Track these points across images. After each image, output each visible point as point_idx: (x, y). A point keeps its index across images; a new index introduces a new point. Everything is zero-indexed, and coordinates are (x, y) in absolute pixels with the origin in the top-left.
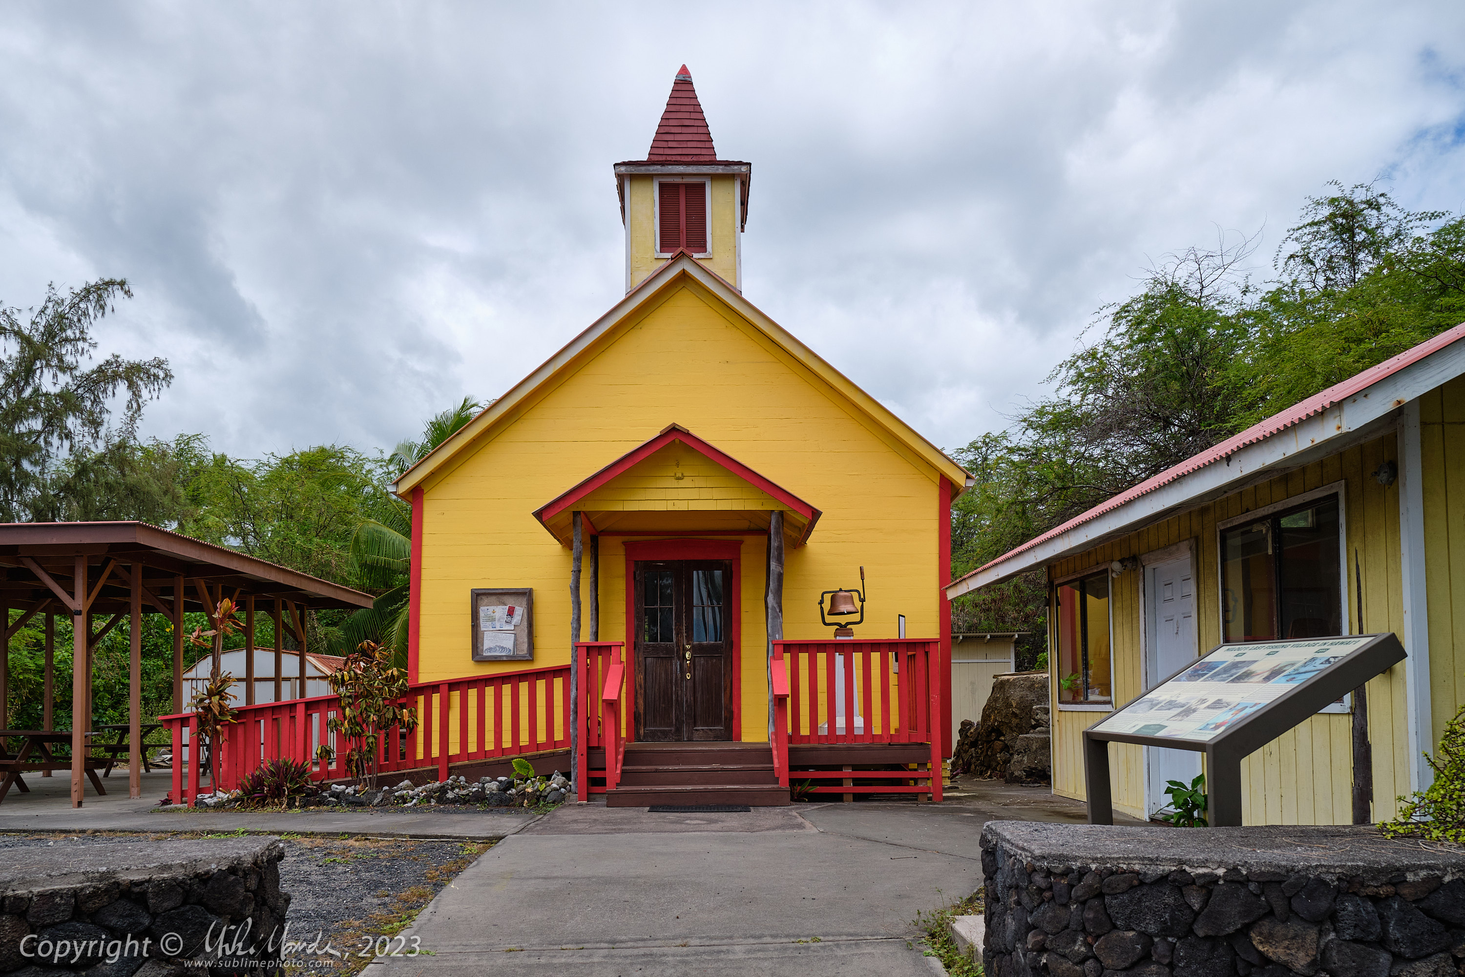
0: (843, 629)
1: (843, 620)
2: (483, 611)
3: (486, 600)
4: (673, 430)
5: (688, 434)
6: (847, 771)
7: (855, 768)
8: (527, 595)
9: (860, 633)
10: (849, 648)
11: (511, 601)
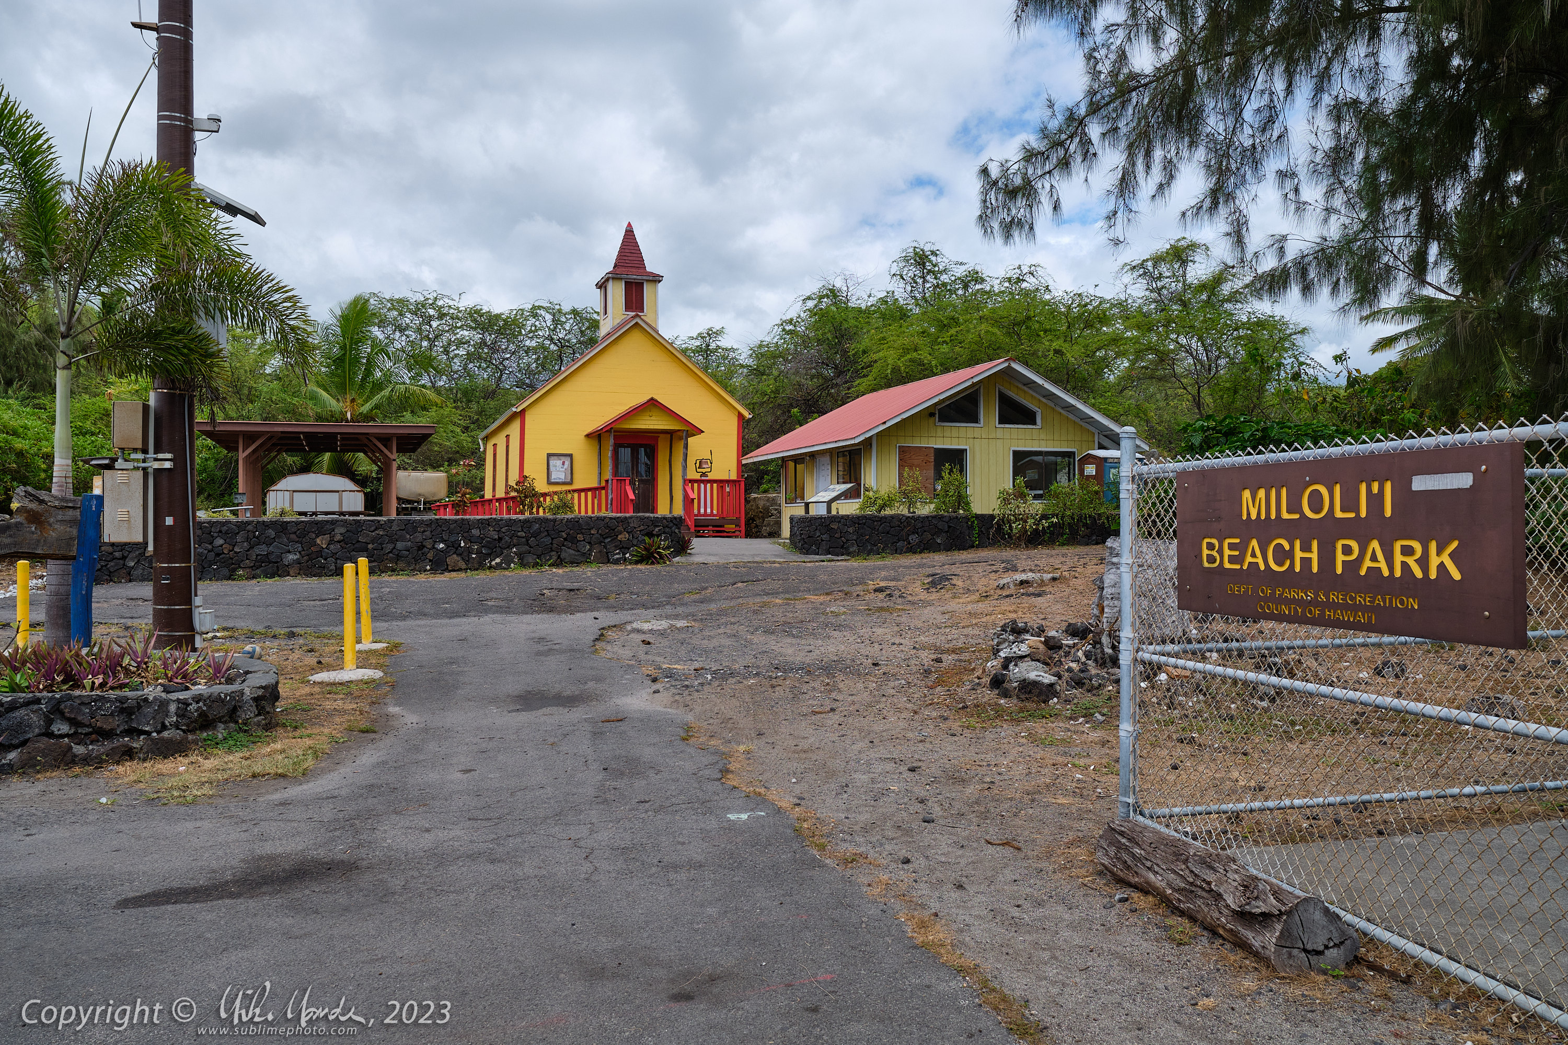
0: (704, 474)
1: (704, 471)
2: (551, 463)
3: (552, 458)
4: (652, 399)
5: (657, 401)
6: (711, 528)
7: (714, 526)
8: (571, 456)
9: (711, 476)
10: (706, 482)
11: (563, 459)
